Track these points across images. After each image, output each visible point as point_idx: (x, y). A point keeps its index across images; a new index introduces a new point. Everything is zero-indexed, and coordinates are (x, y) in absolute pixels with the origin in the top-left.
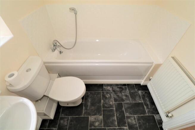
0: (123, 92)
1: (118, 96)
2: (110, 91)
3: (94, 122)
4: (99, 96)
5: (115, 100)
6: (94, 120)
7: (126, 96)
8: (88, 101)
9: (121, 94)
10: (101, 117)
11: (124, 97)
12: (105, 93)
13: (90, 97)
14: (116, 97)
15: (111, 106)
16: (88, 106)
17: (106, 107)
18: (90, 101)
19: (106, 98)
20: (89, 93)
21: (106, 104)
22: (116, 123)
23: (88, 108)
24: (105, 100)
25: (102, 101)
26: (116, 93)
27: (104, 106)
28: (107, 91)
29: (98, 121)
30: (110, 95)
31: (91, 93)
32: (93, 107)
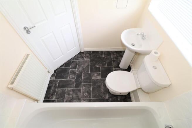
0: (70, 98)
1: (76, 94)
2: (83, 99)
3: (98, 76)
4: (94, 94)
5: (80, 90)
6: (98, 77)
7: (69, 94)
8: (103, 90)
9: (73, 96)
10: (93, 78)
11: (71, 93)
12: (88, 97)
13: (102, 92)
14: (79, 94)
15: (84, 86)
16: (103, 86)
17: (88, 84)
18: (102, 90)
19: (88, 92)
20: (103, 97)
21: (88, 87)
22: (83, 75)
23: (102, 84)
24: (89, 90)
25: (91, 89)
26: (78, 97)
27: (90, 86)
28: (85, 99)
29: (95, 76)
30: (83, 95)
31: (102, 97)
32: (99, 85)
